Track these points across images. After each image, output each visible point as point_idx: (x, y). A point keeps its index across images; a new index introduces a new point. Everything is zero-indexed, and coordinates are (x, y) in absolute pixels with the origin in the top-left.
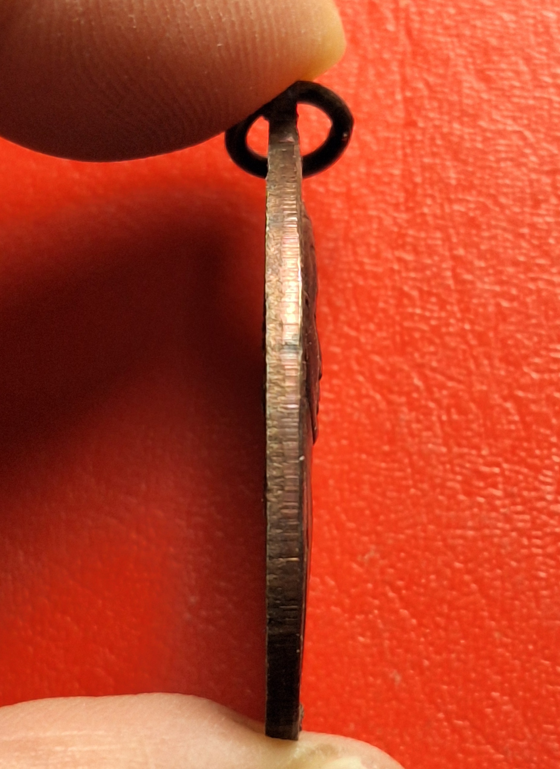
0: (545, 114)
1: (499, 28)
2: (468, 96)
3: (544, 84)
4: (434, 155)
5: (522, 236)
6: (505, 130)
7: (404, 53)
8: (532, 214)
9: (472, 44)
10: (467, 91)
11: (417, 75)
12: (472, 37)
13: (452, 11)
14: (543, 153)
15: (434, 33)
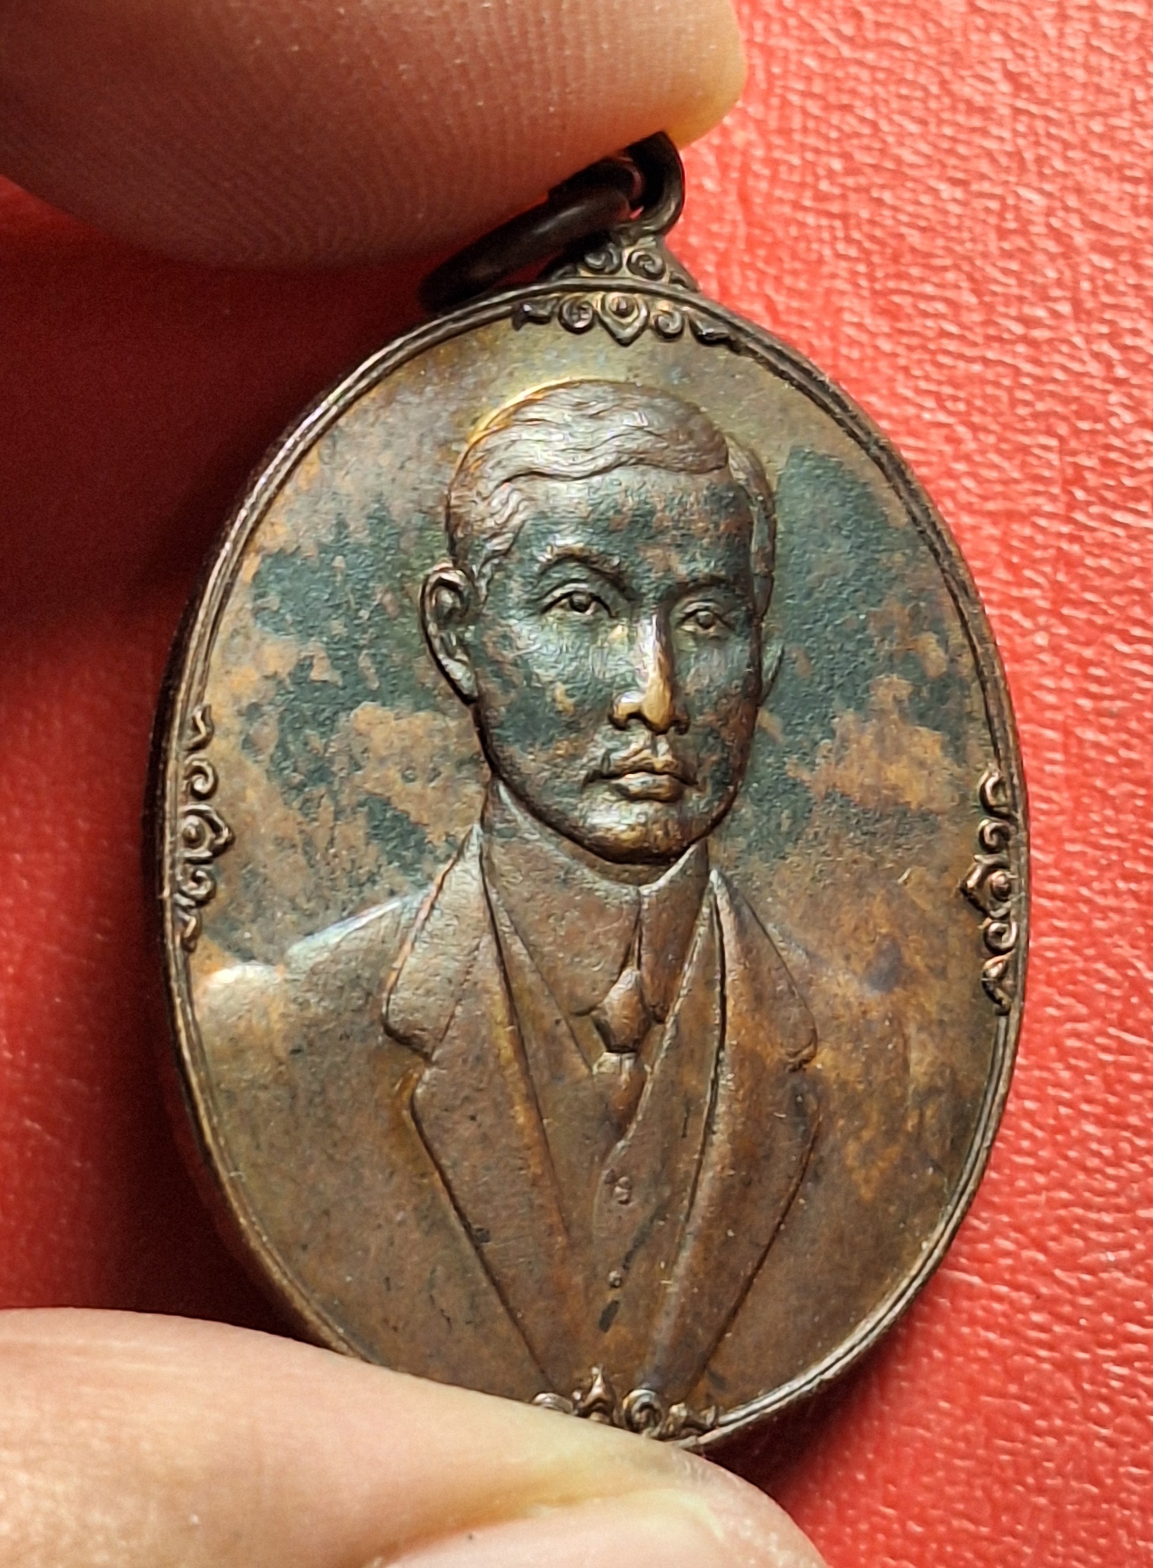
0: (1004, 396)
1: (927, 212)
2: (852, 343)
3: (1006, 336)
7: (732, 239)
9: (872, 238)
10: (851, 331)
12: (872, 222)
13: (837, 165)
15: (797, 205)
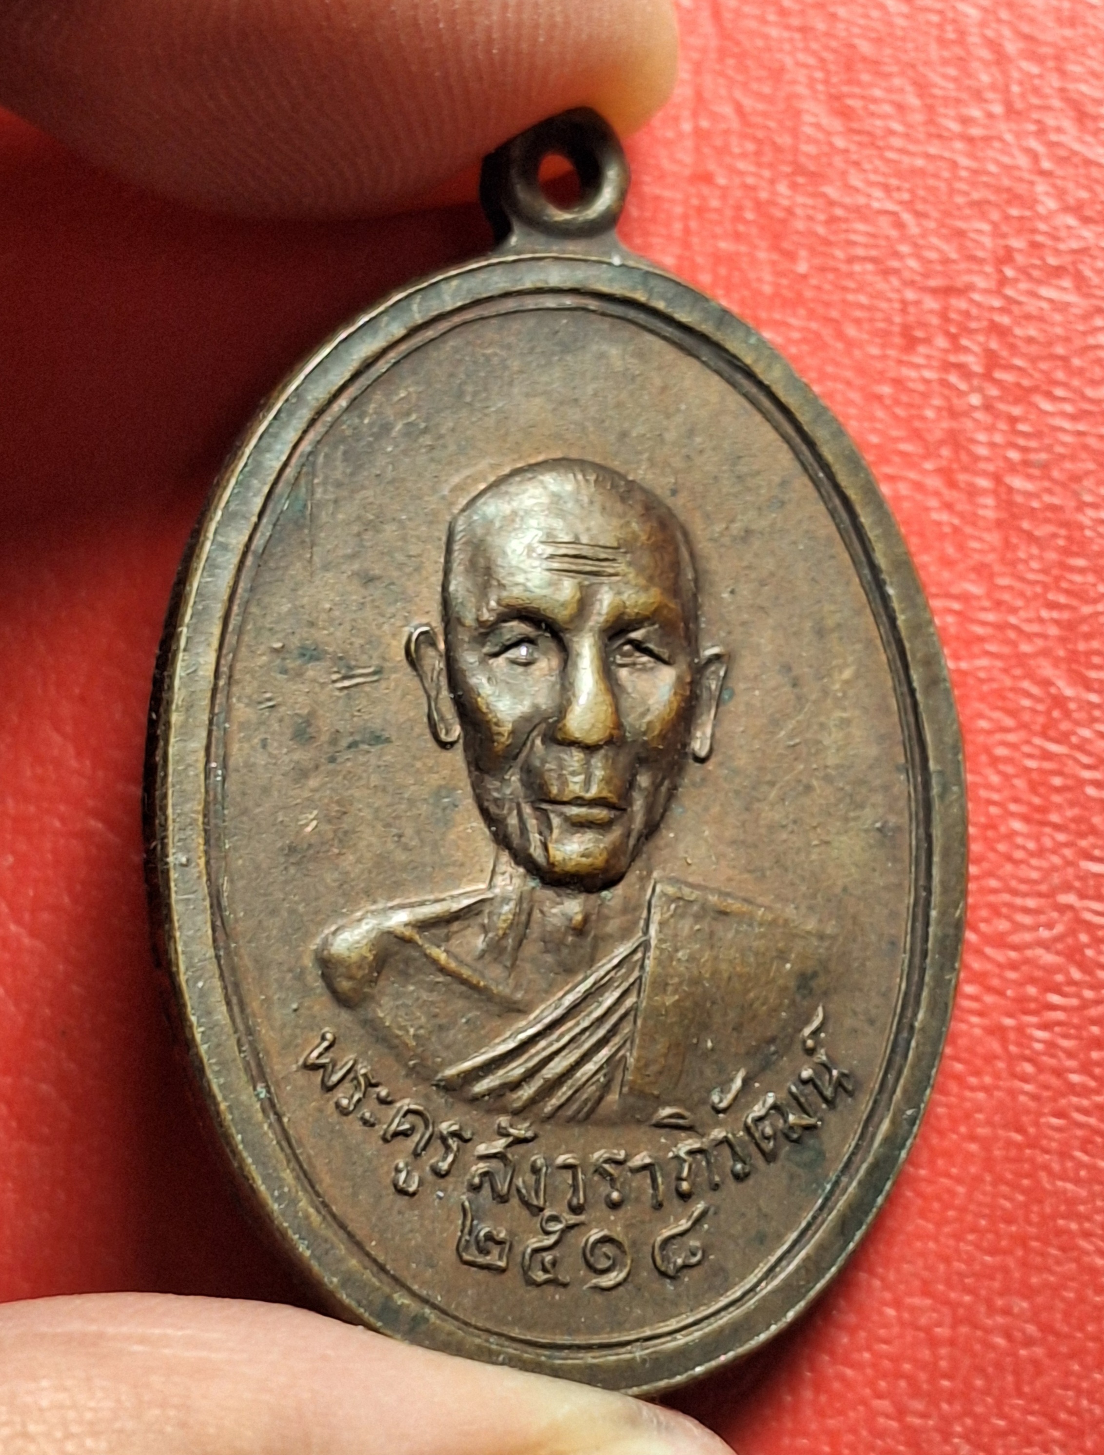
4: (738, 237)
5: (879, 398)
6: (868, 206)
8: (900, 362)
11: (723, 92)
14: (932, 255)
